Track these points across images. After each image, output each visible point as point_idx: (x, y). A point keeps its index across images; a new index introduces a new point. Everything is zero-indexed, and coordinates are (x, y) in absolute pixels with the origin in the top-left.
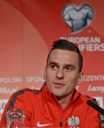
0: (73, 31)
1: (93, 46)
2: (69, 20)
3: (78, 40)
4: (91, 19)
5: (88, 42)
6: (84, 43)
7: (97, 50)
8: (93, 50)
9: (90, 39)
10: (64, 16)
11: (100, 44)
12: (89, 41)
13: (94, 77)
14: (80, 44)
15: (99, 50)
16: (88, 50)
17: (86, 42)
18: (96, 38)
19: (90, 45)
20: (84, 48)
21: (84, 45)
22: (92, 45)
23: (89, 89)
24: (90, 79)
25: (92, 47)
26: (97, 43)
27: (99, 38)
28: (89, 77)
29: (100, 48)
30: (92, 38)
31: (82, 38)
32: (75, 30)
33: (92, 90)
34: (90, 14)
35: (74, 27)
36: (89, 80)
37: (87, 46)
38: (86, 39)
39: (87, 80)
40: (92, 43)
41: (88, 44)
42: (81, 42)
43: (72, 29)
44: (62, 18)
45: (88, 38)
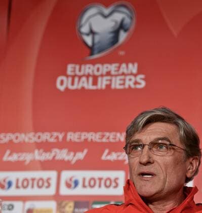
0: (92, 54)
1: (124, 80)
2: (88, 35)
3: (98, 70)
4: (126, 30)
5: (116, 73)
6: (108, 74)
7: (130, 86)
8: (122, 87)
9: (119, 68)
10: (81, 27)
11: (135, 75)
12: (118, 71)
13: (116, 136)
14: (102, 76)
15: (133, 86)
16: (113, 86)
17: (113, 73)
18: (130, 65)
19: (119, 78)
20: (108, 83)
21: (109, 78)
22: (122, 77)
23: (104, 157)
24: (108, 138)
25: (122, 82)
26: (132, 74)
27: (136, 65)
28: (107, 134)
29: (136, 83)
30: (124, 65)
31: (106, 65)
32: (96, 52)
33: (109, 158)
34: (127, 21)
35: (96, 47)
36: (107, 141)
37: (114, 79)
38: (113, 68)
39: (104, 140)
40: (123, 74)
41: (116, 76)
42: (104, 73)
43: (91, 50)
44: (77, 31)
45: (117, 65)
